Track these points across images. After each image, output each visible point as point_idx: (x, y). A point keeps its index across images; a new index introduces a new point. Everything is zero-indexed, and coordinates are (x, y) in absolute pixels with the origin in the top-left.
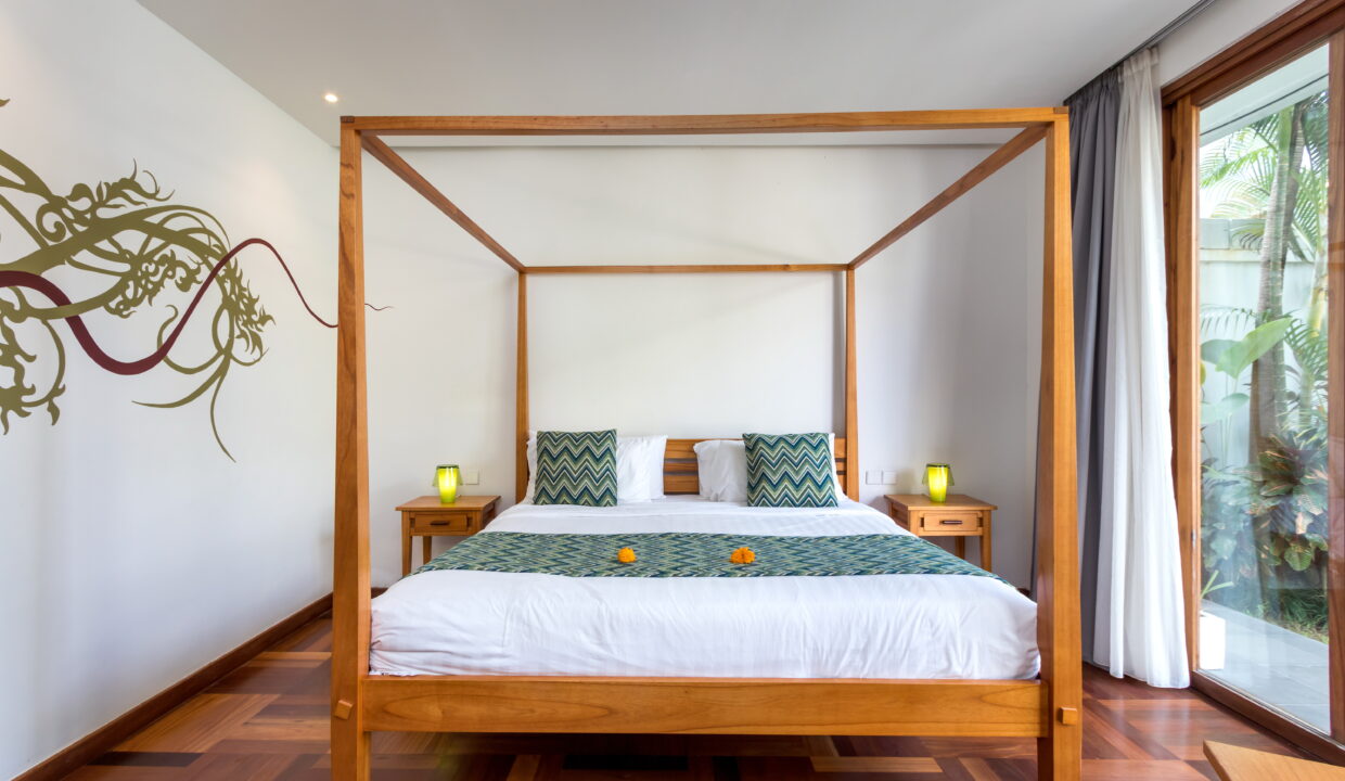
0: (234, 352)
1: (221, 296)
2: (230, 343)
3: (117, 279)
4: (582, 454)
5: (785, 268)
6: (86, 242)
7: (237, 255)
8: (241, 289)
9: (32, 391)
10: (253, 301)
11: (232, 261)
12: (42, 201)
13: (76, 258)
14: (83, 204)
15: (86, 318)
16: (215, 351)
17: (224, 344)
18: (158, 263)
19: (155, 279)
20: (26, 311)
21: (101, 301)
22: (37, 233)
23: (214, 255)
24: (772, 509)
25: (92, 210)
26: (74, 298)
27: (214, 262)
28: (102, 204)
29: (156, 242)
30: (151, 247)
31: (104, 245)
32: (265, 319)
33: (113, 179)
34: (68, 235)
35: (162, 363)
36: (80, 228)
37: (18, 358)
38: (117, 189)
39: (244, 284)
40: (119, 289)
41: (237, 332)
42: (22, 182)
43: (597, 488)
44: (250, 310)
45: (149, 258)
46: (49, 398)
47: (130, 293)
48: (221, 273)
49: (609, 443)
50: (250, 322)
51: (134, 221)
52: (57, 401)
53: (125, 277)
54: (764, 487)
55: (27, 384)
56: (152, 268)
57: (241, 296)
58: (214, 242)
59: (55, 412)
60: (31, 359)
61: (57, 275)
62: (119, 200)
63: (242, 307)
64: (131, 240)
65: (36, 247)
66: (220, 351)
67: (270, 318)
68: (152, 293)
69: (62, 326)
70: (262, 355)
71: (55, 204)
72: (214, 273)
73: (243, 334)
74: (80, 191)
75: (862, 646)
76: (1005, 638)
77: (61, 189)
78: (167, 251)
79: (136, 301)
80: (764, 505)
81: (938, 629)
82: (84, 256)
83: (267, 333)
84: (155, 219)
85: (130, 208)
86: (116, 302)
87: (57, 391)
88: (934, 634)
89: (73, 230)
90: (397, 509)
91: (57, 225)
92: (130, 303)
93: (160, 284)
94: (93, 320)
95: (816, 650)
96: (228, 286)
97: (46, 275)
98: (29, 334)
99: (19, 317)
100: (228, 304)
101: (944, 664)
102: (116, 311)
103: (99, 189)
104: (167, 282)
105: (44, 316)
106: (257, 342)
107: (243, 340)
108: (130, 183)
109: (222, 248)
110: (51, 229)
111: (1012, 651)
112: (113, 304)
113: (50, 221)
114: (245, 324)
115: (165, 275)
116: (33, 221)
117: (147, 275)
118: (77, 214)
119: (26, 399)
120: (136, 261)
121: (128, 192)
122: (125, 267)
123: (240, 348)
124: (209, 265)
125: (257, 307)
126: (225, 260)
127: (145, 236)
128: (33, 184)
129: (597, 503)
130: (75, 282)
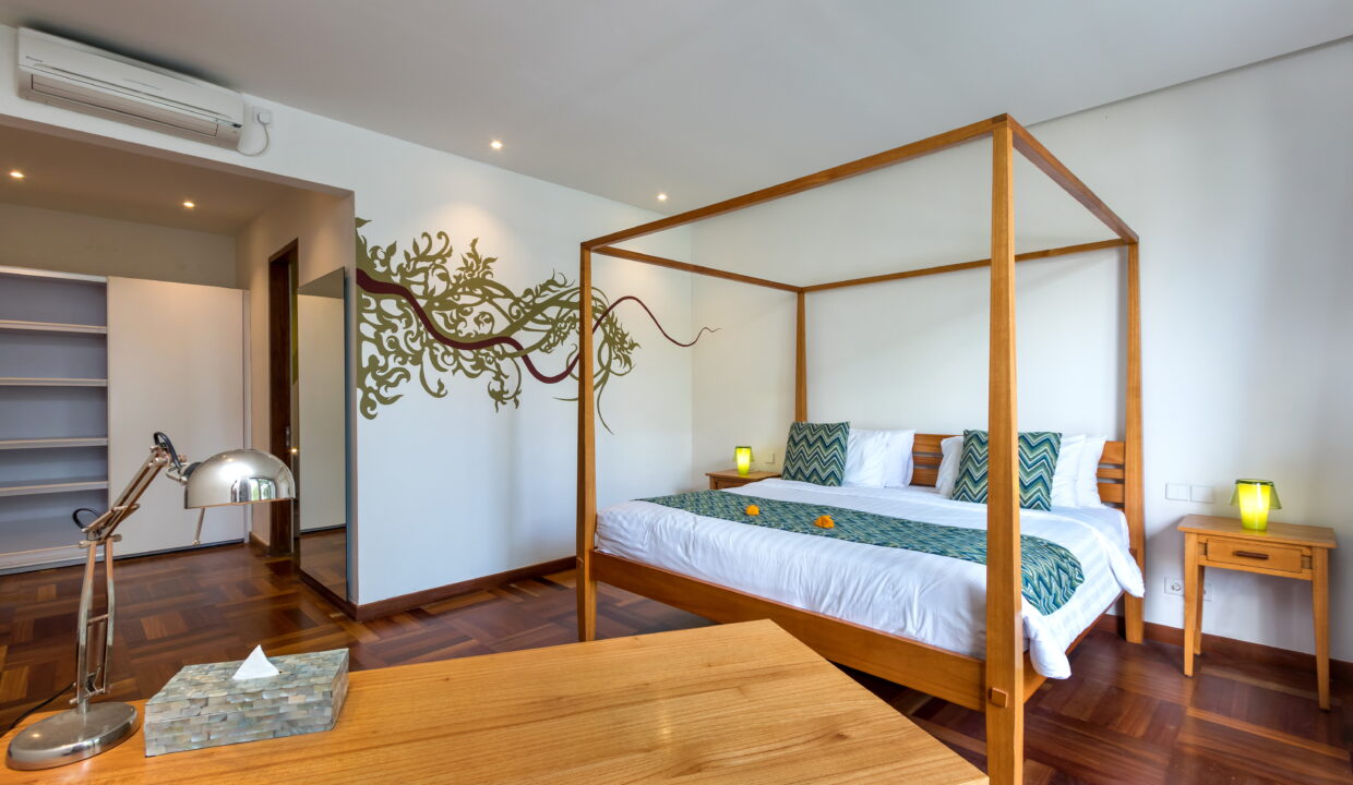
0: (612, 368)
1: (603, 335)
2: (609, 362)
3: (545, 334)
4: (815, 441)
5: (1044, 254)
6: (530, 317)
7: (613, 309)
8: (617, 329)
9: (507, 392)
10: (624, 336)
11: (610, 313)
12: (511, 301)
13: (526, 326)
14: (529, 298)
15: (529, 355)
16: (600, 368)
17: (605, 364)
18: (566, 322)
19: (565, 331)
20: (506, 355)
21: (537, 346)
22: (509, 317)
23: (599, 311)
24: (972, 504)
25: (533, 300)
26: (525, 347)
27: (599, 316)
28: (538, 296)
29: (565, 310)
30: (562, 314)
31: (539, 317)
32: (633, 346)
33: (543, 282)
34: (522, 315)
35: (569, 376)
36: (527, 311)
37: (502, 377)
38: (544, 287)
39: (618, 325)
40: (546, 339)
41: (614, 355)
42: (502, 294)
43: (824, 470)
44: (623, 340)
45: (561, 320)
46: (514, 396)
47: (551, 340)
48: (603, 321)
49: (839, 434)
50: (623, 348)
51: (554, 302)
52: (518, 397)
53: (549, 332)
54: (965, 483)
55: (505, 389)
56: (563, 325)
57: (616, 334)
58: (599, 304)
59: (517, 402)
60: (506, 377)
61: (519, 336)
62: (546, 292)
63: (617, 340)
64: (552, 312)
65: (509, 324)
66: (603, 367)
67: (637, 344)
68: (563, 339)
69: (520, 360)
70: (631, 369)
71: (517, 301)
72: (599, 322)
73: (618, 357)
74: (528, 292)
75: (838, 594)
76: (958, 614)
77: (518, 293)
78: (571, 315)
79: (555, 344)
80: (964, 499)
81: (897, 593)
82: (530, 325)
83: (634, 355)
84: (564, 298)
85: (552, 295)
86: (545, 346)
87: (518, 392)
88: (894, 596)
89: (524, 312)
90: (707, 475)
91: (518, 311)
92: (551, 346)
93: (568, 332)
94: (534, 356)
95: (807, 588)
96: (608, 329)
97: (512, 337)
98: (506, 365)
99: (501, 358)
100: (608, 339)
101: (901, 625)
102: (545, 351)
103: (536, 290)
104: (572, 331)
105: (512, 356)
106: (627, 361)
107: (618, 360)
108: (552, 282)
109: (604, 306)
110: (515, 314)
111: (965, 629)
112: (543, 347)
113: (515, 308)
114: (619, 350)
115: (570, 328)
116: (507, 311)
117: (560, 329)
118: (527, 304)
119: (505, 396)
120: (554, 322)
121: (550, 287)
122: (549, 327)
123: (616, 366)
124: (596, 318)
125: (627, 339)
126: (605, 313)
127: (559, 308)
128: (508, 294)
129: (823, 482)
130: (525, 338)
